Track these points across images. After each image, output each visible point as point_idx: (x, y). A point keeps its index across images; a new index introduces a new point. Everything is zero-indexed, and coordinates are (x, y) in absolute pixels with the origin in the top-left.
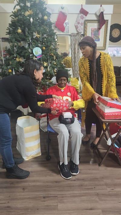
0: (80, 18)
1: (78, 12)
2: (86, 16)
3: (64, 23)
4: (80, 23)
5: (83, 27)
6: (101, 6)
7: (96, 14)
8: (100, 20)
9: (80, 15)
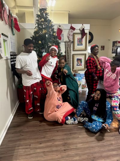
0: (70, 32)
1: (69, 28)
2: (74, 30)
3: (60, 35)
4: (71, 34)
5: (72, 37)
6: (83, 25)
7: (80, 29)
8: (82, 33)
9: (70, 30)
